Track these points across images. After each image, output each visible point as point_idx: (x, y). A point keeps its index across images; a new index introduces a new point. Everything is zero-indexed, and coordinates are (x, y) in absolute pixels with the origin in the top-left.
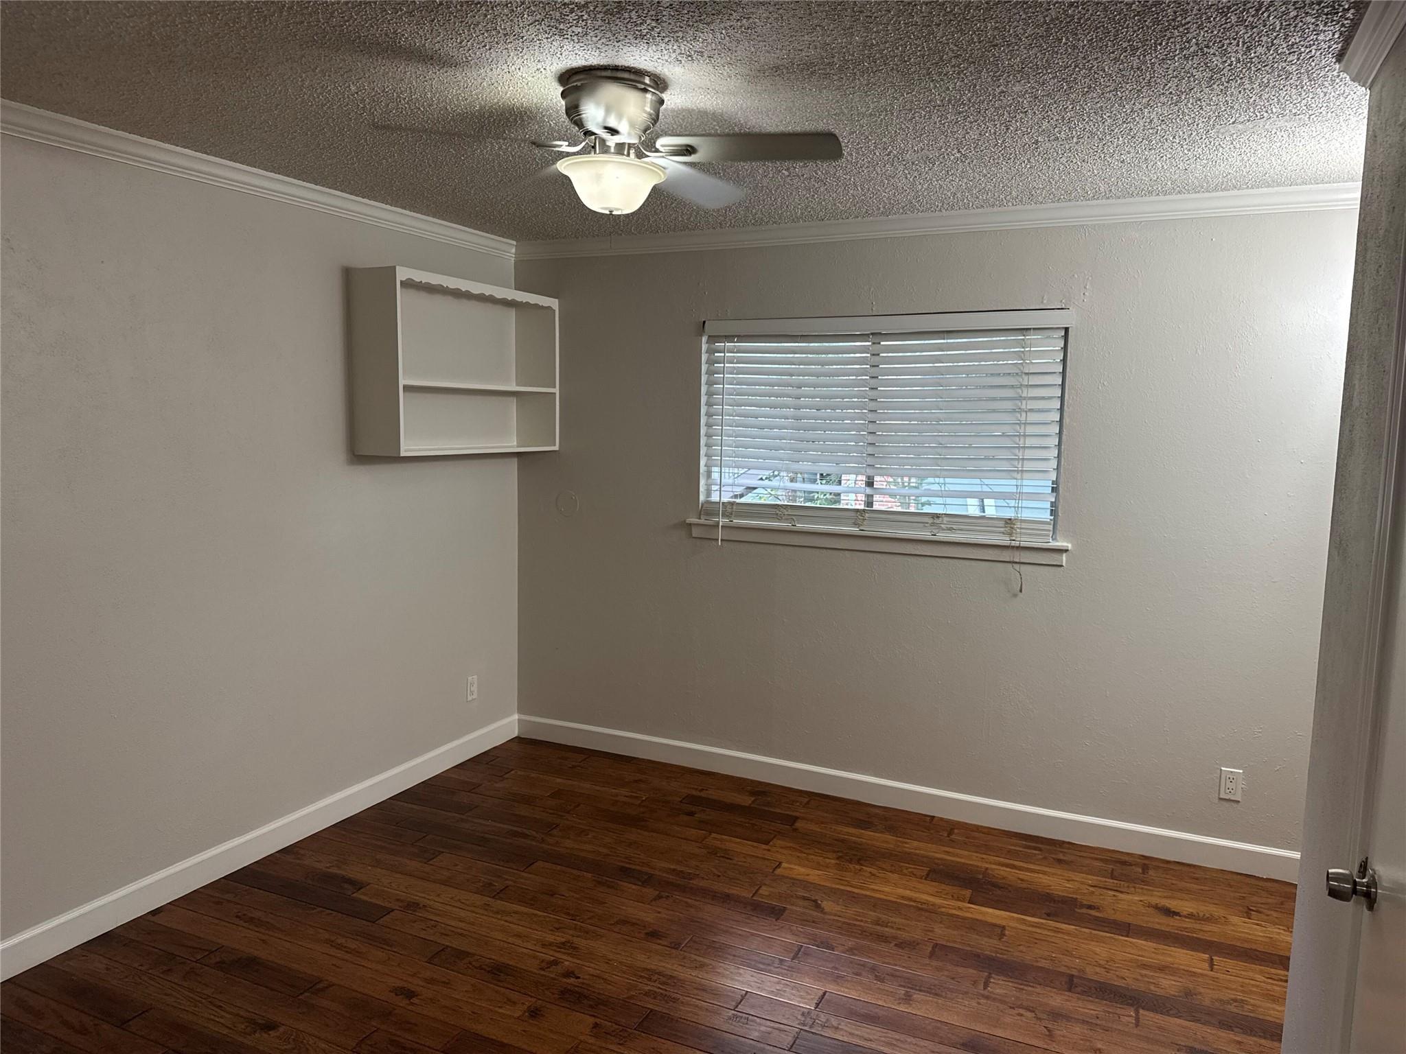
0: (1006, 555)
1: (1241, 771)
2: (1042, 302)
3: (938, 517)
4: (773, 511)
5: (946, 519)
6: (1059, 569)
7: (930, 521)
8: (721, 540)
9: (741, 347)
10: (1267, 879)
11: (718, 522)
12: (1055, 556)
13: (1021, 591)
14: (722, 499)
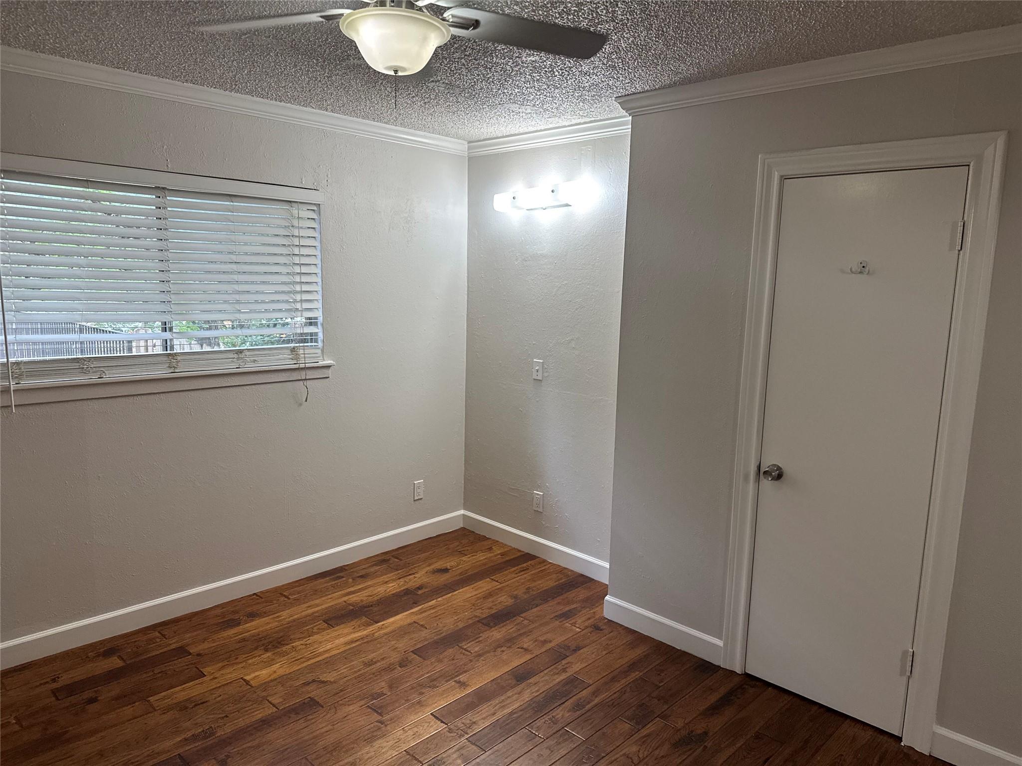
0: (295, 375)
1: (422, 481)
2: (302, 183)
3: (241, 352)
4: (76, 365)
5: (248, 353)
6: (327, 380)
7: (236, 356)
8: (15, 406)
9: (8, 184)
10: (436, 536)
11: (10, 387)
12: (325, 371)
13: (306, 401)
14: (10, 360)
